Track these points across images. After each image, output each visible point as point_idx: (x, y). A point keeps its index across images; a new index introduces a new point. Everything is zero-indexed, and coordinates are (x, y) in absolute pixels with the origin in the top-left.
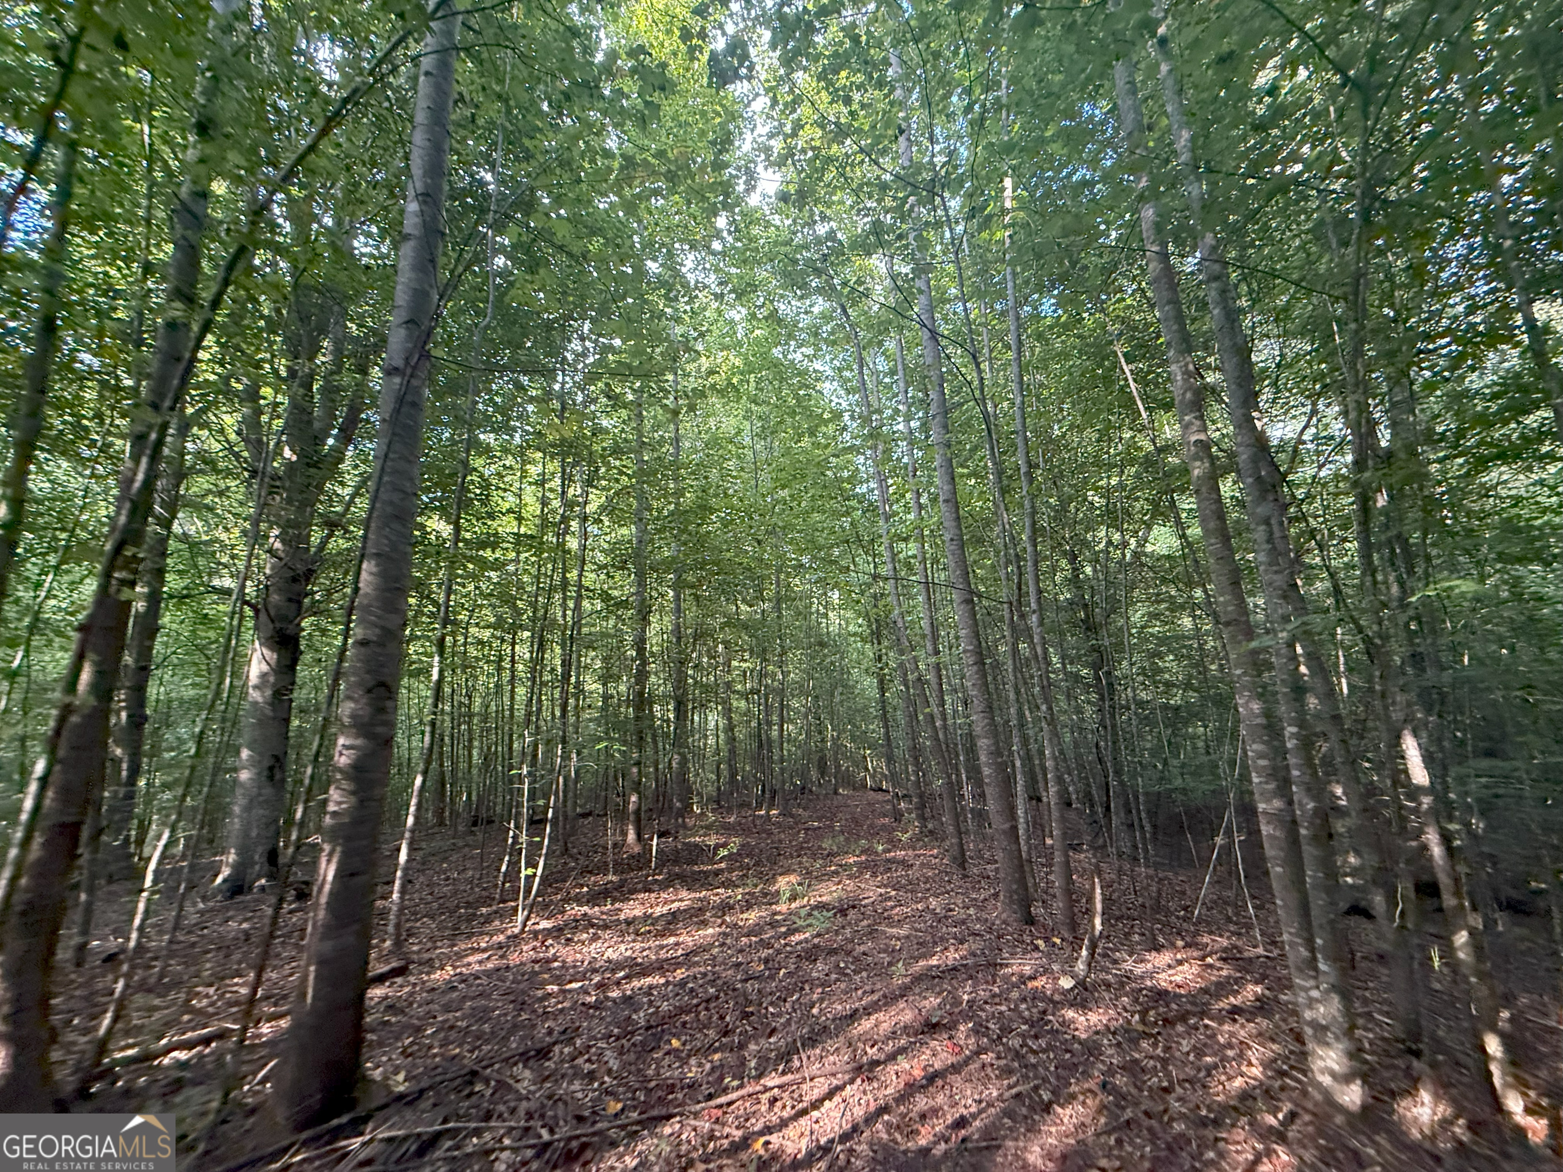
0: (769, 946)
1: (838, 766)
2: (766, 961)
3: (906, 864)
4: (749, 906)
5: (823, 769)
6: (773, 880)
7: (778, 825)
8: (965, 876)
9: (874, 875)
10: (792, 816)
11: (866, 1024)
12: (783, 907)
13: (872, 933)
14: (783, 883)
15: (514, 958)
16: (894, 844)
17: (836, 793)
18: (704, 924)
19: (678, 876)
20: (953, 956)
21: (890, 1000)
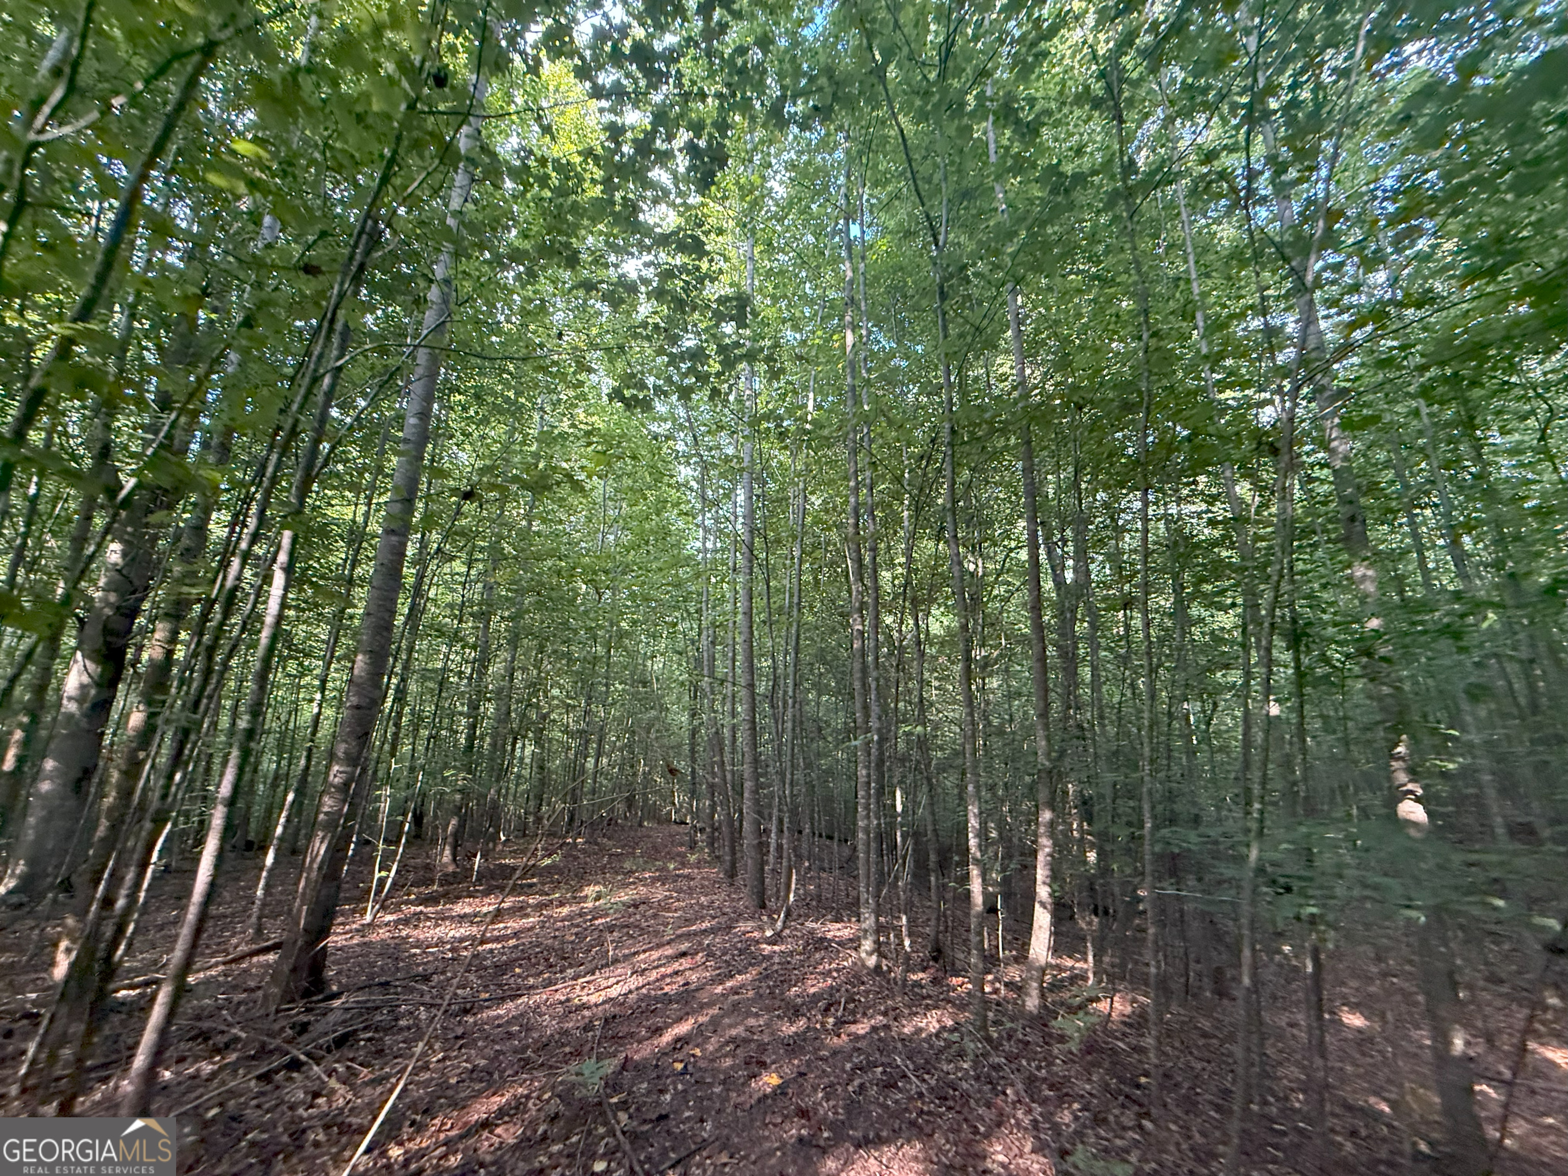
0: (578, 926)
1: (646, 800)
2: (576, 934)
3: (689, 878)
4: (562, 904)
5: (630, 802)
6: (581, 889)
7: (584, 851)
8: (732, 885)
9: (663, 884)
10: (597, 844)
11: (642, 956)
12: (590, 905)
13: (655, 916)
14: (590, 890)
15: (373, 937)
16: (684, 865)
17: (641, 825)
18: (527, 916)
19: (497, 887)
20: (706, 925)
21: (659, 946)
